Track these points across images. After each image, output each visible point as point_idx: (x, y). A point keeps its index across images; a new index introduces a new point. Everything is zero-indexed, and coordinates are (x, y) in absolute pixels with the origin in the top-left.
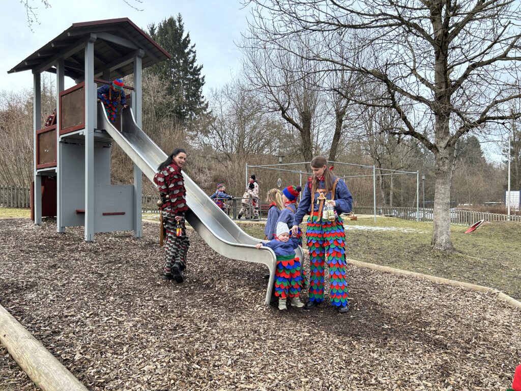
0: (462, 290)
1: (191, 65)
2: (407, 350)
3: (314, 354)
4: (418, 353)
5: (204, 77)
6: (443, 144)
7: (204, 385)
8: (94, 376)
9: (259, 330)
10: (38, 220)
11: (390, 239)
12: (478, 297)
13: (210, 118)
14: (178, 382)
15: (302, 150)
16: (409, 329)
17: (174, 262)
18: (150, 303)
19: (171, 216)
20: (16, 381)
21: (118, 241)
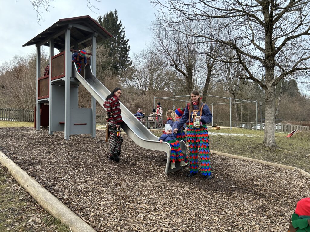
0: (279, 168)
1: (122, 39)
2: (243, 198)
3: (192, 199)
4: (249, 200)
5: (130, 46)
6: (270, 84)
7: (132, 212)
8: (75, 206)
9: (161, 186)
10: (38, 128)
11: (239, 140)
12: (288, 172)
13: (133, 70)
14: (118, 210)
15: (187, 88)
16: (245, 188)
17: (114, 151)
18: (102, 172)
19: (113, 125)
20: (35, 208)
21: (82, 140)
